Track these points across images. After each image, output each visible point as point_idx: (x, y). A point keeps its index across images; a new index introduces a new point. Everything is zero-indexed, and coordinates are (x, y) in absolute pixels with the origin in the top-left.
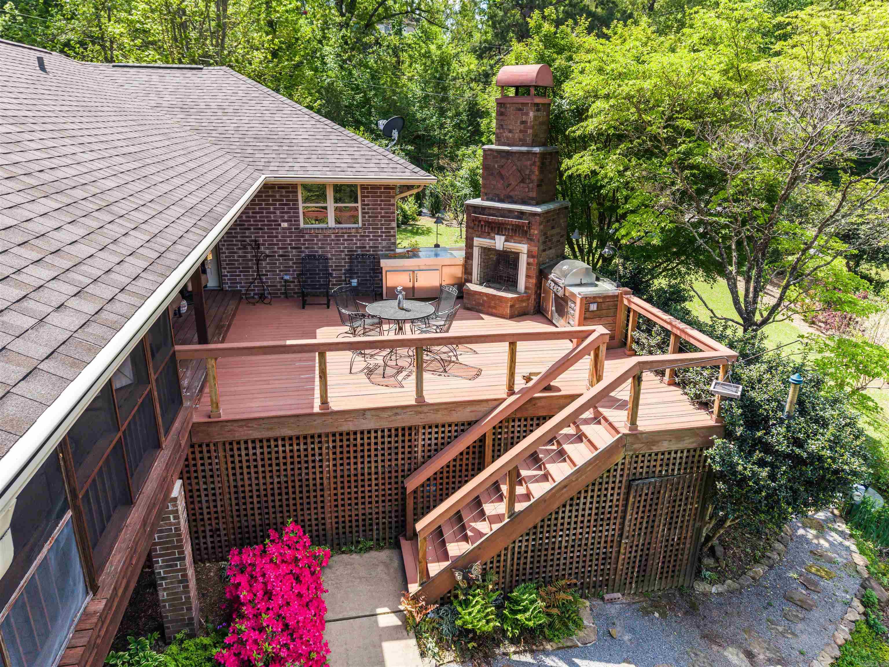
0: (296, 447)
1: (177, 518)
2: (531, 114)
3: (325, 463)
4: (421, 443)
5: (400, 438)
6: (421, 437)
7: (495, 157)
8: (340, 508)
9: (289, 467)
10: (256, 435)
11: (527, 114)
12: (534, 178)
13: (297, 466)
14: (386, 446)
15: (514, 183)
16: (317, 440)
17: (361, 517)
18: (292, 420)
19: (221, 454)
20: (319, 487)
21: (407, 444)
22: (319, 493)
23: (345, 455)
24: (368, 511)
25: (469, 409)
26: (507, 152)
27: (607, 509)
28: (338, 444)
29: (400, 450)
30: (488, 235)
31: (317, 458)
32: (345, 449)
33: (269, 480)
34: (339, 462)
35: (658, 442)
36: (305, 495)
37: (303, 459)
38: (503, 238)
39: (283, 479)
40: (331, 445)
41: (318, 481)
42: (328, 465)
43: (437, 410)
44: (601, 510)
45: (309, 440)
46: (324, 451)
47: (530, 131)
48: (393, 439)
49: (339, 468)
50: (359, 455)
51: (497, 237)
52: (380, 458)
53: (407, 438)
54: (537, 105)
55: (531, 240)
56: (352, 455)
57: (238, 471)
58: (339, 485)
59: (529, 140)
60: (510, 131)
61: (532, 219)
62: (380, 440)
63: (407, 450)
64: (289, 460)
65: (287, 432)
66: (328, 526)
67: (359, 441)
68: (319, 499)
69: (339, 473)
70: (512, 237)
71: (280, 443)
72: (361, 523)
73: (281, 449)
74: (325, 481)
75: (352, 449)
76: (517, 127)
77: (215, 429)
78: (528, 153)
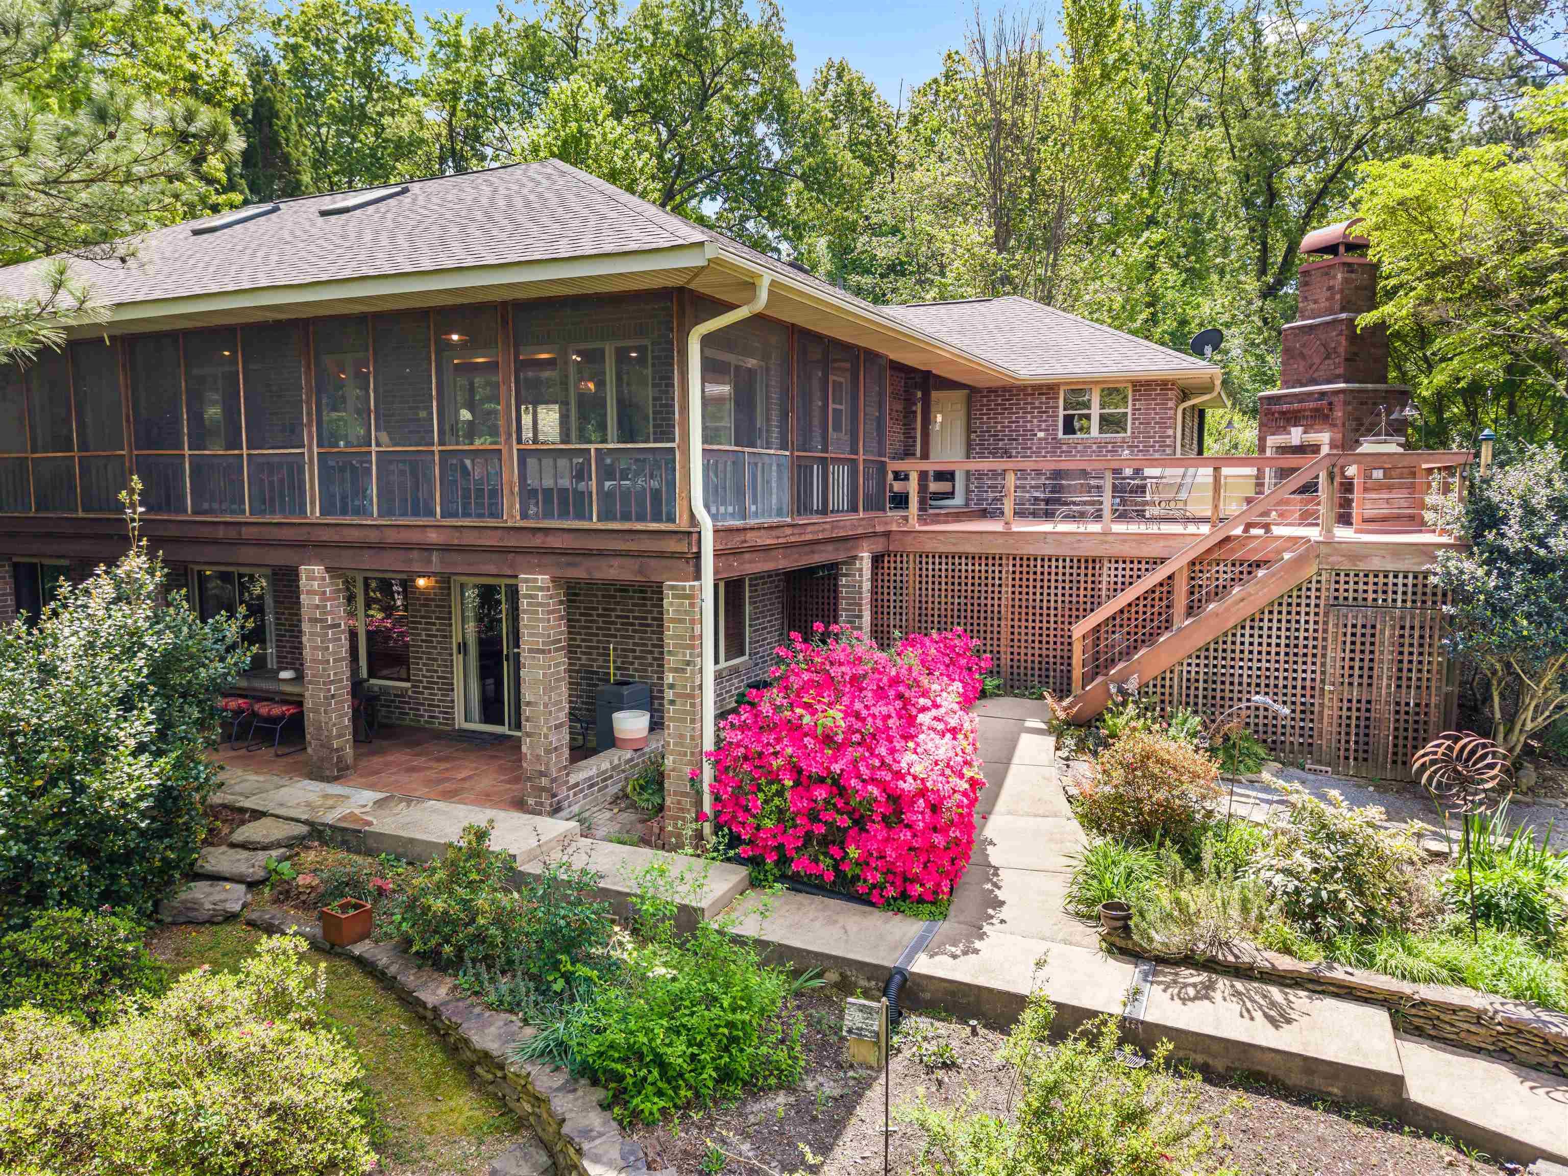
0: (977, 568)
1: (861, 576)
2: (1339, 276)
3: (1004, 589)
4: (1105, 578)
5: (1083, 571)
6: (1105, 571)
7: (1296, 335)
8: (1016, 643)
9: (970, 588)
10: (943, 549)
11: (1334, 277)
12: (1341, 350)
13: (977, 588)
14: (1067, 578)
15: (1317, 361)
16: (997, 562)
17: (1037, 659)
18: (978, 537)
19: (911, 566)
20: (996, 616)
21: (1090, 579)
22: (996, 622)
23: (1024, 583)
24: (1044, 652)
25: (1162, 543)
26: (1311, 327)
27: (1301, 642)
28: (1018, 569)
29: (1082, 585)
30: (1285, 430)
31: (997, 582)
32: (1025, 576)
33: (950, 600)
34: (1017, 590)
35: (1366, 557)
36: (982, 622)
37: (983, 582)
38: (1300, 429)
39: (963, 600)
40: (1011, 569)
41: (996, 609)
42: (1007, 590)
43: (1125, 541)
44: (1293, 642)
45: (990, 562)
46: (1004, 575)
47: (1338, 297)
48: (1075, 571)
49: (1017, 596)
50: (1039, 584)
51: (1293, 430)
52: (1060, 591)
53: (1090, 572)
54: (1349, 265)
55: (1335, 425)
56: (1031, 583)
57: (924, 586)
58: (1017, 617)
59: (1337, 307)
60: (1316, 302)
61: (1335, 399)
62: (1061, 570)
63: (1090, 586)
64: (970, 581)
65: (970, 549)
66: (1003, 662)
67: (1039, 569)
68: (996, 629)
69: (1017, 603)
70: (1311, 426)
71: (963, 561)
72: (1037, 666)
73: (964, 567)
74: (1003, 609)
75: (1031, 577)
76: (1321, 294)
77: (909, 539)
78: (1334, 321)
